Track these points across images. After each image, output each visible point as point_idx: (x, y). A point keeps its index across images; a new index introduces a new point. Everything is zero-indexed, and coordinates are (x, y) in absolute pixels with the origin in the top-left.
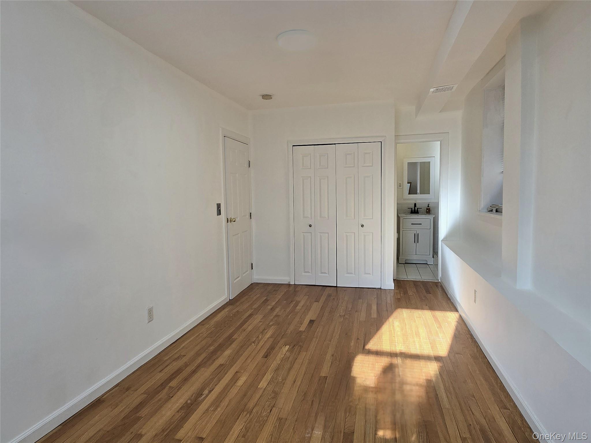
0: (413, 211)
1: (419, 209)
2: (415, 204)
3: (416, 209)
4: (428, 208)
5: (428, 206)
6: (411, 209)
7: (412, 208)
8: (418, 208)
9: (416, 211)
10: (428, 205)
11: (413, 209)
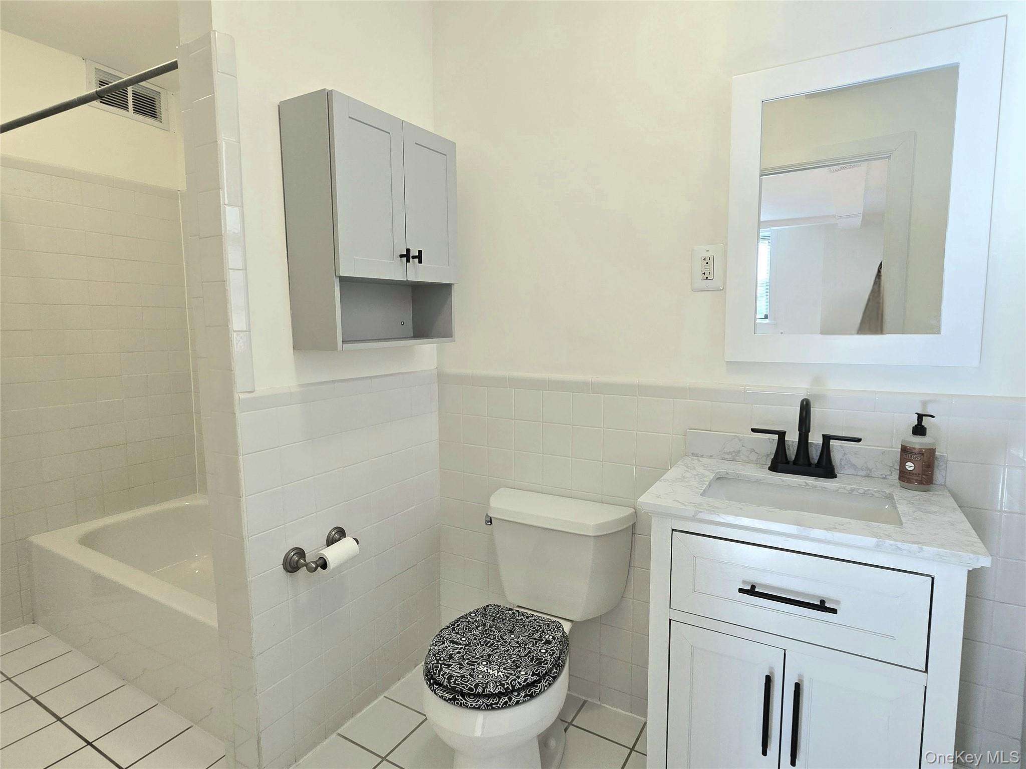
0: (792, 452)
1: (832, 442)
2: (805, 408)
3: (815, 439)
4: (918, 442)
5: (919, 430)
6: (776, 437)
7: (782, 435)
8: (827, 439)
9: (815, 454)
10: (920, 417)
11: (793, 437)
